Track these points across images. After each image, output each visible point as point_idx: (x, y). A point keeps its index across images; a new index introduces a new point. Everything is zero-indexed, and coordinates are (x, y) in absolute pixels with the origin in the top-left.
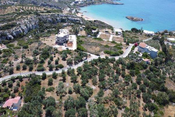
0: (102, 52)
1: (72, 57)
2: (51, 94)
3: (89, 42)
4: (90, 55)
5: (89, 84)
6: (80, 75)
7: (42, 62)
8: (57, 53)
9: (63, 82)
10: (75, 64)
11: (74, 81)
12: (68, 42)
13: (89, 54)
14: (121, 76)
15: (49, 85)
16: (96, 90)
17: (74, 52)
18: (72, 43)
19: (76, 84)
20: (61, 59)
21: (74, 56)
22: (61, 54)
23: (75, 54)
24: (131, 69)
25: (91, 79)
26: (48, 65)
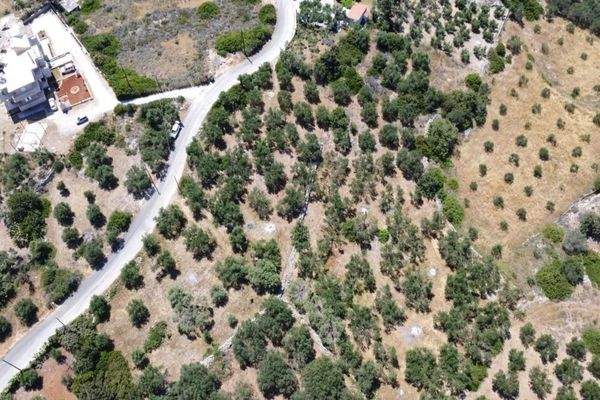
0: (212, 54)
1: (130, 153)
2: (168, 349)
3: (134, 25)
4: (182, 100)
5: (251, 227)
6: (204, 212)
7: (45, 254)
8: (59, 169)
9: (174, 277)
10: (158, 177)
11: (203, 249)
12: (60, 79)
13: (174, 94)
14: (316, 127)
15: (139, 327)
16: (280, 234)
17: (119, 118)
18: (79, 76)
19: (217, 255)
20: (94, 186)
21: (133, 144)
22: (79, 168)
23: (129, 130)
24: (333, 79)
25: (243, 201)
26: (72, 251)
